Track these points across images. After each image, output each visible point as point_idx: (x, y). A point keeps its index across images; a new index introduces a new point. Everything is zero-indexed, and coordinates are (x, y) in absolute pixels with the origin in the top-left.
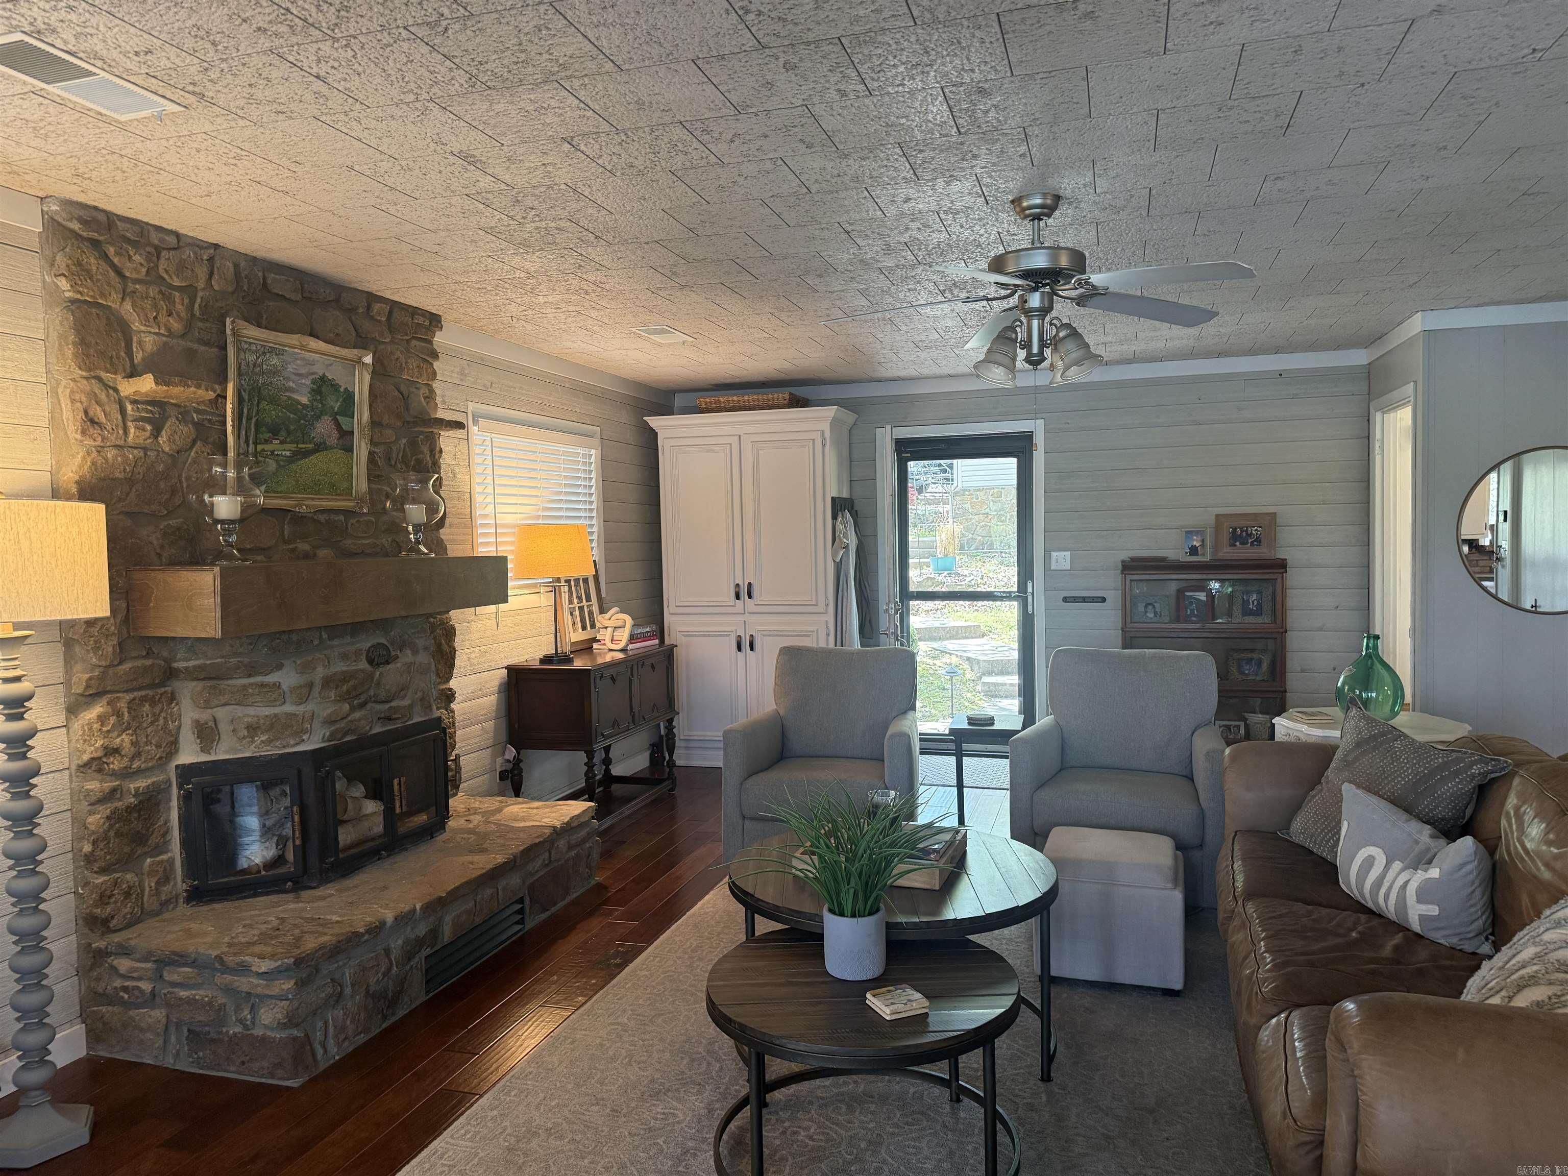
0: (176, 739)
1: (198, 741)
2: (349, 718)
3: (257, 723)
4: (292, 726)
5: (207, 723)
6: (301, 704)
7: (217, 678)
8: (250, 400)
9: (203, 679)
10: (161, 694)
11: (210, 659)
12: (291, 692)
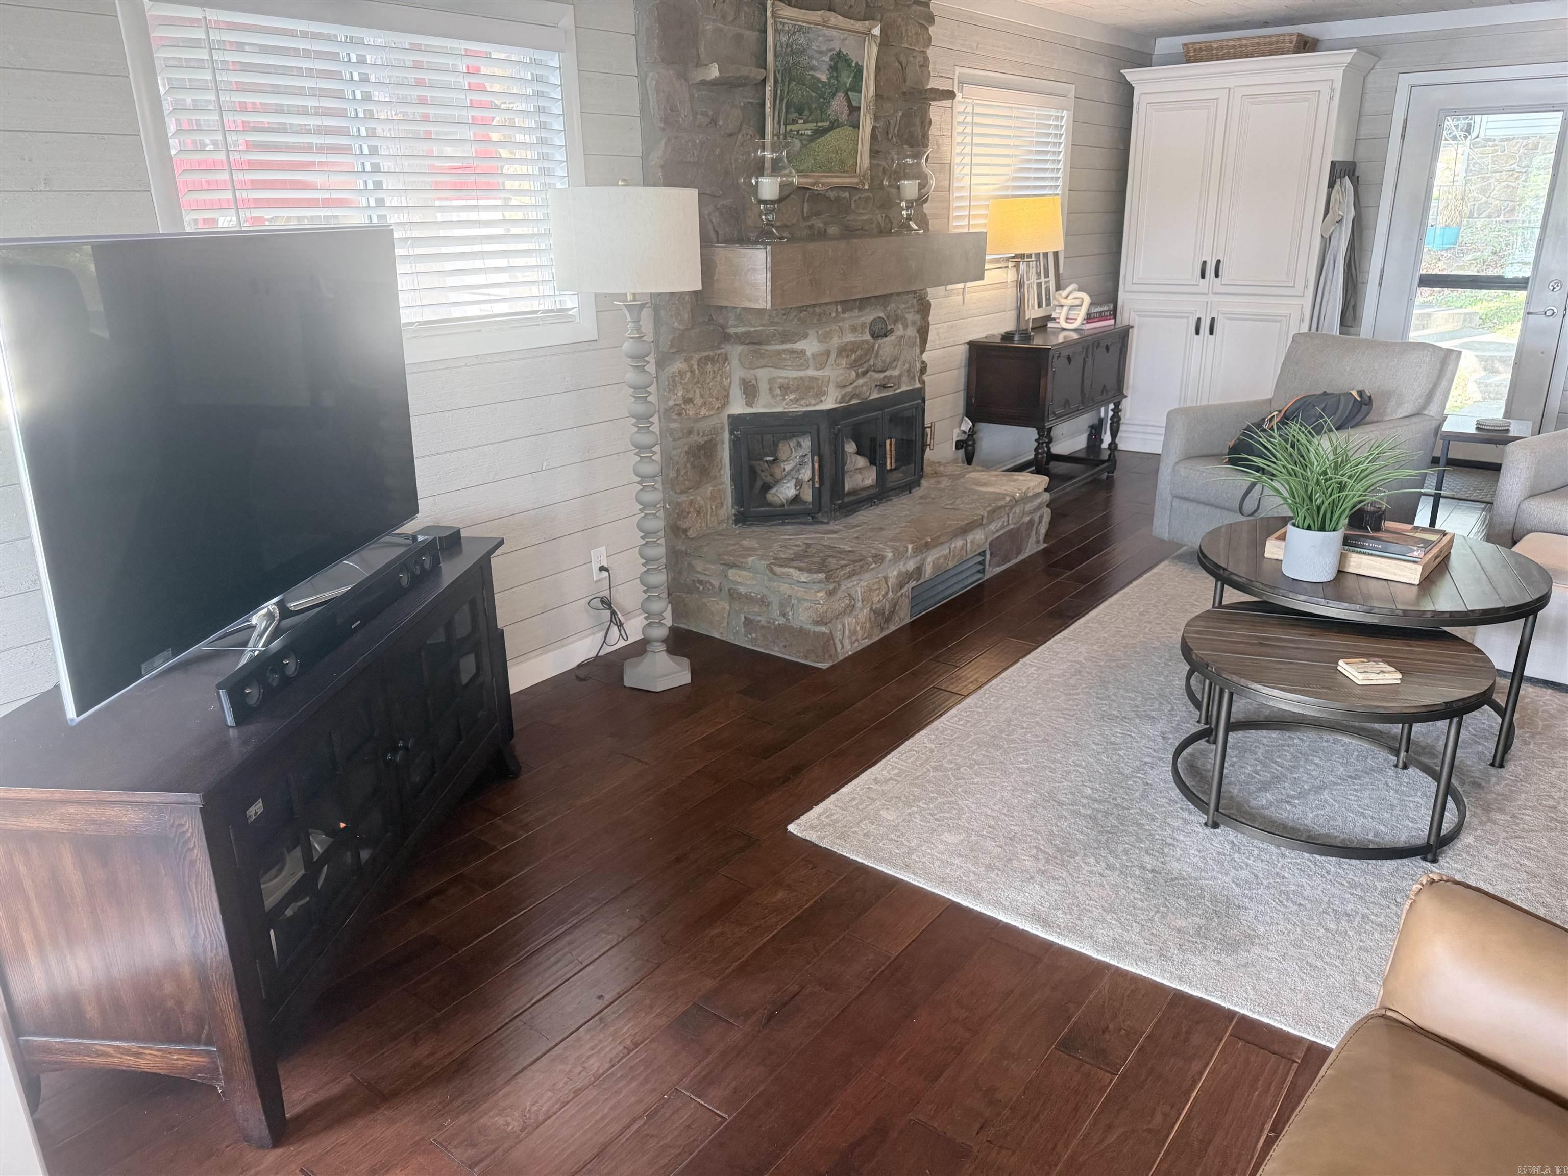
0: (728, 393)
1: (744, 396)
2: (855, 384)
3: (788, 384)
4: (813, 388)
5: (750, 382)
6: (821, 369)
7: (760, 343)
8: (783, 81)
9: (748, 344)
10: (719, 355)
11: (754, 326)
12: (814, 359)
